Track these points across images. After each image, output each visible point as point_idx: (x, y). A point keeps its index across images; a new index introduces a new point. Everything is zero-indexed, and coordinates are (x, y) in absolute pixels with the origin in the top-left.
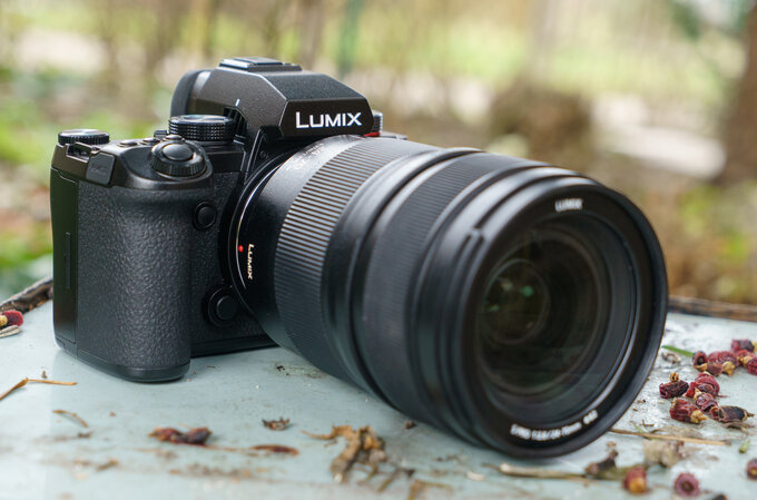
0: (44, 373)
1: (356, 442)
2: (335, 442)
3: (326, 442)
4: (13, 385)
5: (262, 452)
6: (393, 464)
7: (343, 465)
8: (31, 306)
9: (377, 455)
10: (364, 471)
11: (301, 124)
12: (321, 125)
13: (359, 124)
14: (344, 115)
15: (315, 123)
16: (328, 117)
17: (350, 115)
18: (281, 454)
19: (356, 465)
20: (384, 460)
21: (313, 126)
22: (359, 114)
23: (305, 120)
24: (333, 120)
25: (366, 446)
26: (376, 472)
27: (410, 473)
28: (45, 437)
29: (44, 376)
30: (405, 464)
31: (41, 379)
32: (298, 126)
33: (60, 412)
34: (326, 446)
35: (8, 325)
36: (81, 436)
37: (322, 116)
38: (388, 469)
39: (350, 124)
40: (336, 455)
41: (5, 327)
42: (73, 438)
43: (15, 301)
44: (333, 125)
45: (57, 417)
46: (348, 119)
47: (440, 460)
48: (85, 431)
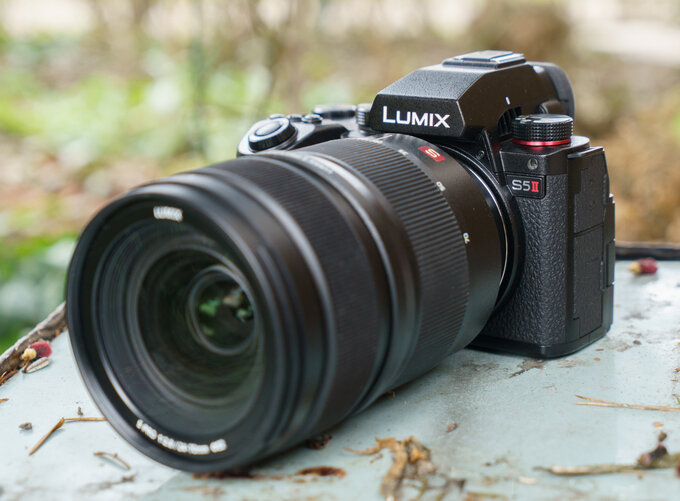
0: (80, 409)
1: (402, 455)
2: (381, 456)
3: (371, 458)
4: (51, 429)
5: (309, 477)
6: (443, 475)
7: (393, 484)
8: (57, 331)
9: (425, 466)
10: (414, 486)
11: (388, 118)
12: (407, 122)
13: (447, 126)
14: (431, 115)
15: (401, 119)
16: (414, 114)
17: (438, 116)
18: (328, 478)
19: (406, 481)
20: (433, 472)
21: (399, 122)
22: (447, 116)
23: (391, 115)
24: (420, 119)
25: (413, 459)
26: (426, 488)
27: (461, 483)
28: (89, 486)
29: (80, 413)
30: (454, 474)
31: (78, 417)
32: (385, 120)
33: (100, 455)
34: (372, 462)
35: (38, 358)
36: (125, 480)
37: (409, 113)
38: (438, 482)
39: (437, 125)
40: (384, 471)
41: (34, 360)
42: (117, 483)
43: (42, 330)
44: (420, 123)
45: (98, 461)
46: (436, 120)
47: (488, 465)
48: (128, 474)
